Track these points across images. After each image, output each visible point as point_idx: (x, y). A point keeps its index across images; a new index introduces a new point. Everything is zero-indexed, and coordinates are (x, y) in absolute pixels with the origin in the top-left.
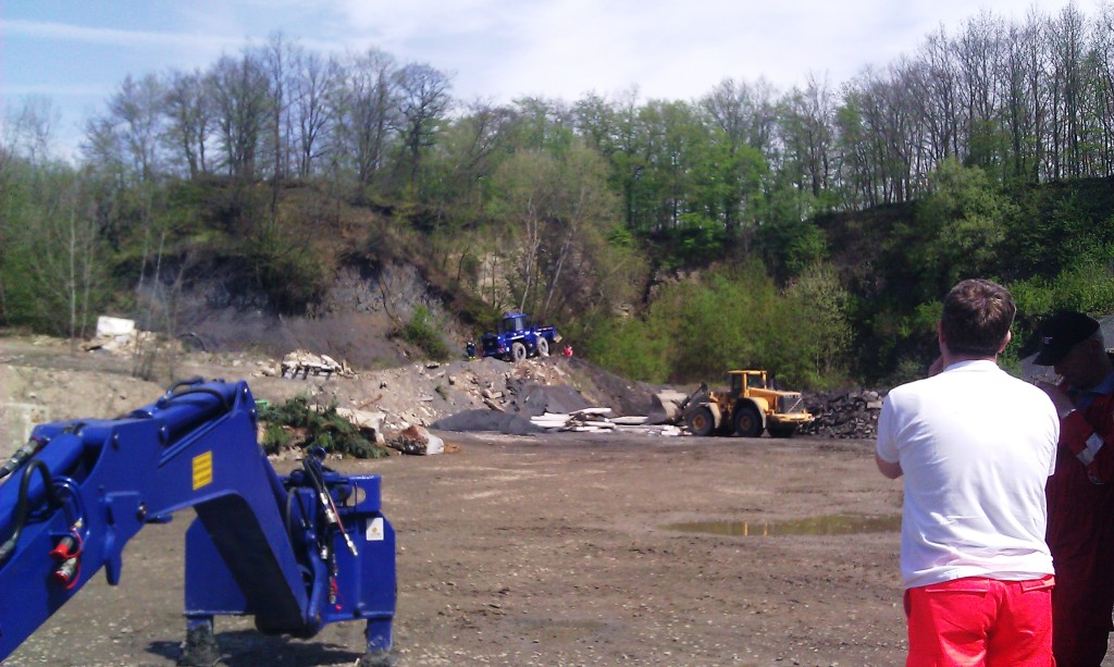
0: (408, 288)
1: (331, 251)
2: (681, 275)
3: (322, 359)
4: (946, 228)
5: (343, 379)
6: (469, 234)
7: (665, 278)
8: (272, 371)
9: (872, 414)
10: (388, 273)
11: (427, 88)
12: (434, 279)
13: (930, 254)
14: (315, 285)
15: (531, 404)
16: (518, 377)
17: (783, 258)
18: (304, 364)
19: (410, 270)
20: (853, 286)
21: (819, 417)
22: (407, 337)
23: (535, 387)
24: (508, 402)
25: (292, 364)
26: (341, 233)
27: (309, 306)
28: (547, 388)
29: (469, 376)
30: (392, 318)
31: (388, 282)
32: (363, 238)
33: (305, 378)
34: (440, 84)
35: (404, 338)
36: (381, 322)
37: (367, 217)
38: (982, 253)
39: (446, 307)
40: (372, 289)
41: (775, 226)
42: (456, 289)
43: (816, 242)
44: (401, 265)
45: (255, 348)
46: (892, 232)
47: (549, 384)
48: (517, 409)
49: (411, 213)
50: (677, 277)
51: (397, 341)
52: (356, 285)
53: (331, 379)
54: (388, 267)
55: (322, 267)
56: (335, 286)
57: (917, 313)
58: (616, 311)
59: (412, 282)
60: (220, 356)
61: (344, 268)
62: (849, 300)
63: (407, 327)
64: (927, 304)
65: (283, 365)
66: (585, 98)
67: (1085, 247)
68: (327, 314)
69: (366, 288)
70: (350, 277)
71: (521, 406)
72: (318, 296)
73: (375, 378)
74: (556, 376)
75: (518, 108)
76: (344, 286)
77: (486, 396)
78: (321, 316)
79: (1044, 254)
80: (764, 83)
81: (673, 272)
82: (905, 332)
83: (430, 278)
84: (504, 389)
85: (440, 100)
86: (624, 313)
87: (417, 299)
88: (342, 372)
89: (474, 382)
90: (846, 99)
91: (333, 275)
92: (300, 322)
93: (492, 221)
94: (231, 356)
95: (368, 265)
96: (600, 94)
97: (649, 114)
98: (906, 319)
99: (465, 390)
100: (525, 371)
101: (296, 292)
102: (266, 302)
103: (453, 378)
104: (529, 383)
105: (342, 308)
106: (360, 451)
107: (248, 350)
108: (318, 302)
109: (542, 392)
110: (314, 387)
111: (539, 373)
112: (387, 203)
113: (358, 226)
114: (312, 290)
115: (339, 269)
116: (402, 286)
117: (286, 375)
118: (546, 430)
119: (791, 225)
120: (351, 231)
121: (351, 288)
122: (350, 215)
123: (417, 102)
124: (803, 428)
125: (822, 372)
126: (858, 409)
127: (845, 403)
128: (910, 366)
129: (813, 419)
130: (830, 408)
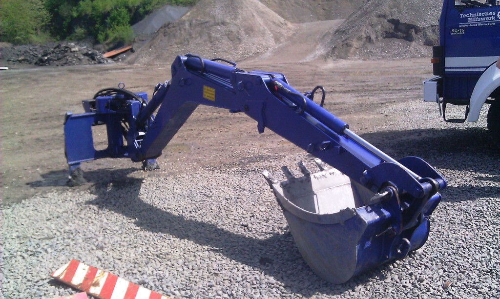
9: (74, 54)
57: (80, 6)
82: (75, 15)
98: (75, 8)
124: (41, 63)
125: (37, 34)
126: (66, 51)
127: (60, 50)
128: (79, 31)
129: (46, 58)
130: (53, 52)
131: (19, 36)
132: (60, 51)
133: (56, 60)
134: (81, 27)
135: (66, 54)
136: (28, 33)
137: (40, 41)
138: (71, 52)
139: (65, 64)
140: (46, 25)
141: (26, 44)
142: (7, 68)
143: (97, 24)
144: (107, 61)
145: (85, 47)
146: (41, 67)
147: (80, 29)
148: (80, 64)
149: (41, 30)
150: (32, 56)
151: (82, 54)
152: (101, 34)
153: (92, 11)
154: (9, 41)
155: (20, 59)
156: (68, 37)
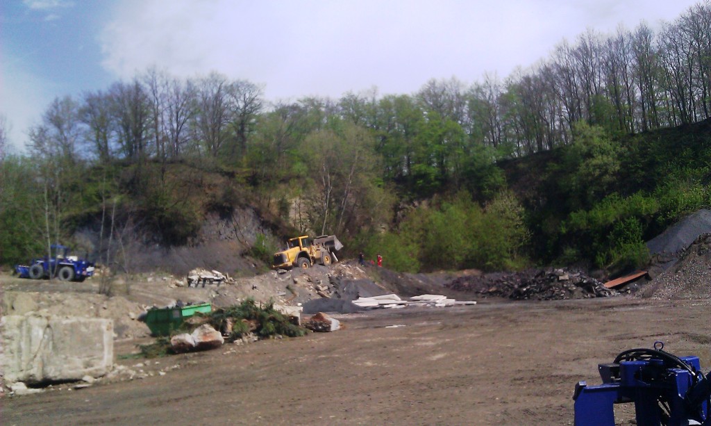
0: (250, 223)
1: (200, 203)
2: (416, 203)
3: (213, 273)
4: (583, 165)
5: (228, 285)
6: (282, 186)
7: (406, 206)
8: (181, 283)
9: (563, 284)
10: (237, 214)
11: (247, 96)
12: (265, 217)
13: (574, 180)
14: (192, 225)
15: (348, 292)
16: (336, 275)
17: (480, 189)
18: (203, 277)
19: (249, 211)
20: (525, 203)
21: (528, 287)
22: (253, 255)
23: (348, 282)
24: (333, 292)
25: (195, 278)
26: (205, 191)
27: (189, 239)
28: (355, 281)
29: (305, 277)
30: (242, 243)
31: (237, 219)
32: (220, 193)
33: (203, 286)
34: (256, 92)
35: (251, 255)
36: (235, 246)
37: (220, 180)
38: (607, 178)
39: (274, 234)
40: (227, 224)
41: (473, 169)
42: (279, 222)
43: (499, 177)
44: (244, 209)
45: (159, 269)
46: (547, 169)
47: (355, 278)
48: (339, 297)
49: (247, 175)
50: (414, 205)
51: (248, 257)
52: (218, 224)
53: (221, 286)
54: (236, 210)
55: (196, 214)
56: (205, 225)
57: (570, 219)
58: (379, 229)
59: (251, 219)
60: (138, 275)
61: (209, 213)
62: (526, 212)
63: (252, 248)
64: (575, 212)
65: (189, 279)
66: (345, 96)
67: (670, 171)
68: (201, 243)
69: (224, 225)
70: (213, 218)
71: (342, 294)
72: (194, 232)
73: (249, 283)
74: (359, 273)
75: (302, 105)
76: (210, 225)
77: (318, 289)
78: (197, 245)
79: (644, 176)
80: (455, 81)
81: (411, 202)
82: (564, 230)
83: (263, 215)
84: (328, 284)
85: (256, 102)
86: (383, 230)
87: (256, 230)
88: (227, 281)
89: (309, 281)
90: (508, 88)
91: (203, 218)
92: (184, 250)
93: (298, 177)
94: (145, 275)
95: (224, 210)
96: (355, 93)
97: (386, 104)
98: (563, 222)
99: (304, 286)
100: (340, 272)
101: (180, 230)
102: (160, 239)
103: (296, 279)
104: (344, 279)
105: (210, 239)
106: (292, 332)
107: (154, 271)
108: (196, 236)
109: (353, 284)
110: (213, 292)
111: (348, 272)
112: (230, 169)
113: (215, 186)
114: (191, 229)
115: (206, 213)
116: (245, 222)
117: (192, 285)
118: (365, 309)
119: (483, 168)
120: (211, 190)
121: (214, 226)
122: (208, 179)
123: (241, 105)
124: (518, 296)
125: (513, 259)
126: (552, 281)
127: (544, 278)
128: (570, 252)
129: (525, 289)
130: (534, 281)
131: (491, 260)
132: (543, 280)
133: (537, 293)
134: (572, 247)
135: (552, 284)
136: (501, 256)
137: (517, 267)
138: (559, 281)
139: (551, 297)
140: (525, 246)
141: (498, 271)
142: (475, 303)
143: (595, 242)
144: (610, 293)
145: (578, 274)
146: (517, 301)
147: (571, 250)
148: (571, 298)
149: (518, 252)
150: (506, 287)
151: (574, 284)
152: (601, 256)
153: (588, 225)
154: (477, 268)
155: (491, 290)
156: (554, 261)
